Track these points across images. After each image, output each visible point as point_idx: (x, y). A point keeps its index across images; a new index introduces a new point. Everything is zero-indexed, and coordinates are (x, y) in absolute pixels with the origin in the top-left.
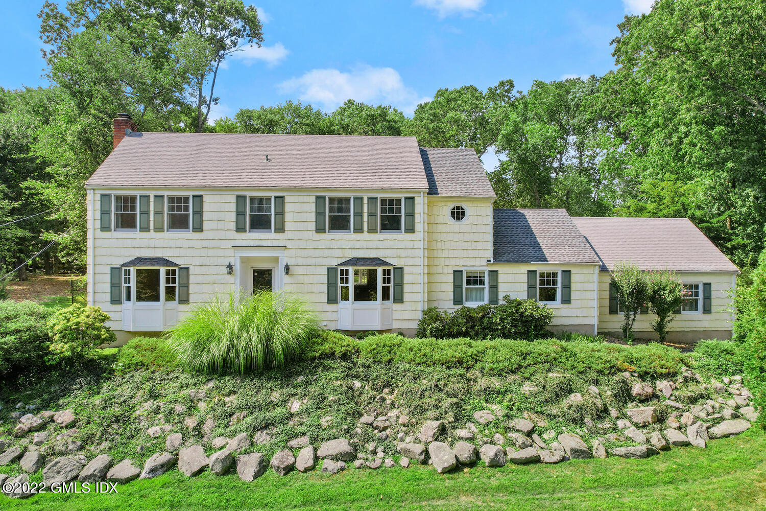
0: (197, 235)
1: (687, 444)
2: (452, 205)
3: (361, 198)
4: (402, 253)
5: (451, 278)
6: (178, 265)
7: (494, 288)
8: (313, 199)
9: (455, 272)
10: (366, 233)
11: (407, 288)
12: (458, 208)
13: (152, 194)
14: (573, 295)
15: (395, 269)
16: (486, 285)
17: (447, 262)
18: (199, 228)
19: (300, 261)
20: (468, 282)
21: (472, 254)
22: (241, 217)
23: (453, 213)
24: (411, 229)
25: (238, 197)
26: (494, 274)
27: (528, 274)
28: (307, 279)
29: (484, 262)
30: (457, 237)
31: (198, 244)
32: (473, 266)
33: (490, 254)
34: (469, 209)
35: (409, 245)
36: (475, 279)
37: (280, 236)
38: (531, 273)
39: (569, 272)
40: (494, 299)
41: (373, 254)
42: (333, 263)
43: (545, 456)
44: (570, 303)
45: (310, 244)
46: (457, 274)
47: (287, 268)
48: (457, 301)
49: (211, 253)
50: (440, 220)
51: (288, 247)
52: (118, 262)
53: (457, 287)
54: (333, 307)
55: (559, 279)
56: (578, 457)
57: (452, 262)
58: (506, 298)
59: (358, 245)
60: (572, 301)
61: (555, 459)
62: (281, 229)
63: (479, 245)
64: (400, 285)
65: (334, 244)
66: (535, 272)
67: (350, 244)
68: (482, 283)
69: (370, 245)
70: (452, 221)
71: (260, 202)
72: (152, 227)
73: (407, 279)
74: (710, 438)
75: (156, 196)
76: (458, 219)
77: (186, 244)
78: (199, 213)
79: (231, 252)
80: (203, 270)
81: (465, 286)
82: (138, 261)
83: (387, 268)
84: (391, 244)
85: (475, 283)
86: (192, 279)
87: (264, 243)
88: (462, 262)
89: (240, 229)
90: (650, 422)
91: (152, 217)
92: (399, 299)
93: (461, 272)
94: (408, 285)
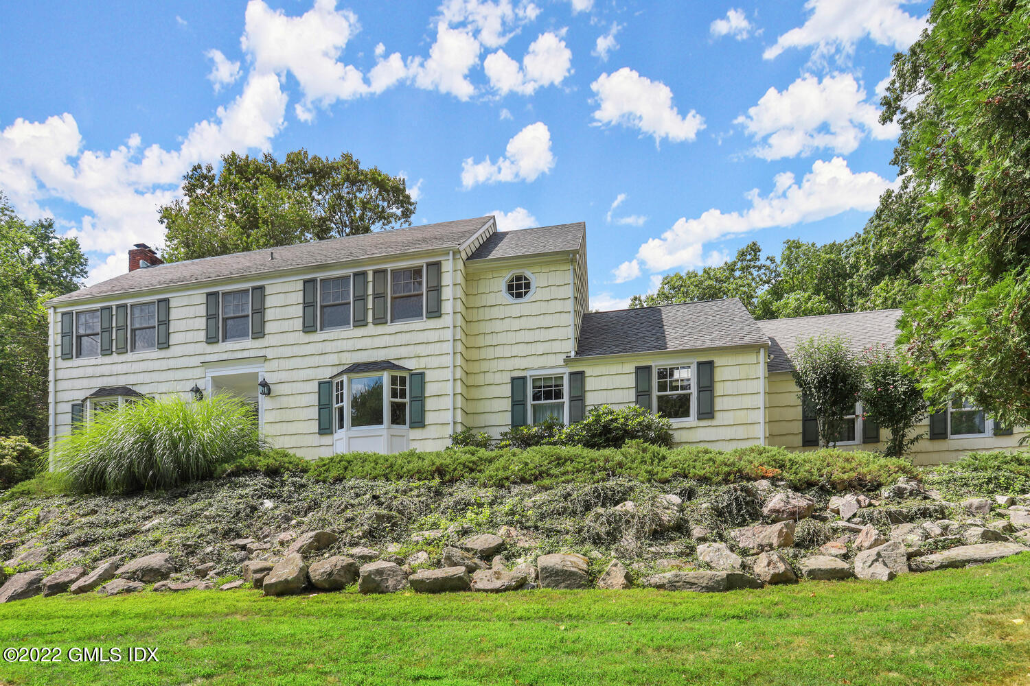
0: (163, 353)
2: (508, 275)
3: (364, 274)
4: (420, 350)
5: (507, 390)
7: (578, 399)
8: (300, 286)
9: (513, 379)
10: (371, 325)
11: (430, 404)
12: (519, 278)
14: (719, 404)
15: (412, 375)
16: (566, 399)
17: (501, 365)
18: (165, 344)
19: (283, 376)
20: (536, 397)
21: (540, 348)
23: (510, 288)
24: (436, 313)
25: (208, 295)
26: (578, 378)
27: (636, 373)
28: (292, 402)
29: (560, 360)
30: (516, 324)
31: (164, 364)
32: (544, 368)
33: (570, 347)
34: (538, 279)
35: (433, 336)
36: (549, 390)
37: (258, 343)
38: (643, 371)
39: (711, 363)
40: (577, 418)
41: (380, 356)
42: (326, 374)
44: (712, 417)
45: (296, 350)
46: (518, 383)
47: (265, 389)
50: (490, 300)
51: (268, 357)
52: (81, 396)
53: (518, 405)
54: (326, 440)
56: (557, 586)
57: (509, 364)
59: (360, 344)
60: (718, 415)
62: (260, 333)
63: (552, 334)
64: (420, 399)
65: (329, 347)
66: (649, 368)
67: (349, 345)
68: (559, 395)
70: (510, 299)
71: (236, 298)
73: (430, 389)
74: (911, 569)
75: (118, 307)
76: (519, 295)
78: (165, 323)
81: (530, 402)
82: (98, 392)
83: (398, 374)
84: (405, 338)
85: (548, 396)
87: (239, 355)
88: (525, 363)
89: (211, 338)
90: (775, 545)
91: (114, 335)
92: (419, 423)
93: (524, 378)
94: (431, 398)
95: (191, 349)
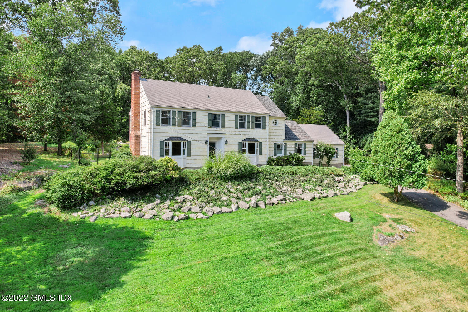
0: (194, 128)
1: (353, 191)
2: (274, 120)
3: (249, 116)
4: (261, 137)
5: (273, 146)
6: (186, 141)
7: (285, 149)
8: (234, 116)
10: (251, 129)
11: (263, 150)
13: (177, 110)
14: (307, 152)
17: (272, 140)
18: (194, 126)
19: (230, 139)
20: (278, 148)
22: (210, 121)
23: (274, 123)
24: (264, 128)
25: (209, 113)
26: (285, 145)
28: (232, 146)
29: (283, 141)
30: (275, 131)
31: (194, 132)
32: (280, 142)
33: (284, 138)
34: (278, 121)
35: (264, 134)
36: (280, 146)
37: (223, 129)
38: (296, 144)
39: (305, 144)
40: (285, 154)
42: (241, 140)
43: (329, 195)
44: (306, 154)
45: (233, 133)
46: (275, 144)
47: (226, 142)
48: (275, 154)
49: (199, 135)
50: (271, 125)
51: (226, 134)
52: (163, 139)
53: (275, 149)
55: (303, 146)
56: (335, 195)
57: (274, 140)
58: (290, 153)
59: (248, 133)
61: (331, 196)
62: (223, 127)
63: (279, 137)
64: (261, 148)
65: (241, 133)
67: (246, 133)
68: (282, 148)
69: (252, 133)
70: (274, 125)
71: (216, 116)
72: (177, 124)
73: (263, 146)
75: (178, 112)
77: (190, 132)
78: (195, 119)
79: (206, 135)
80: (196, 142)
82: (171, 139)
83: (258, 142)
84: (258, 133)
85: (280, 148)
86: (192, 146)
87: (218, 132)
88: (276, 140)
89: (209, 126)
91: (177, 120)
92: (261, 154)
94: (263, 148)
95: (204, 128)
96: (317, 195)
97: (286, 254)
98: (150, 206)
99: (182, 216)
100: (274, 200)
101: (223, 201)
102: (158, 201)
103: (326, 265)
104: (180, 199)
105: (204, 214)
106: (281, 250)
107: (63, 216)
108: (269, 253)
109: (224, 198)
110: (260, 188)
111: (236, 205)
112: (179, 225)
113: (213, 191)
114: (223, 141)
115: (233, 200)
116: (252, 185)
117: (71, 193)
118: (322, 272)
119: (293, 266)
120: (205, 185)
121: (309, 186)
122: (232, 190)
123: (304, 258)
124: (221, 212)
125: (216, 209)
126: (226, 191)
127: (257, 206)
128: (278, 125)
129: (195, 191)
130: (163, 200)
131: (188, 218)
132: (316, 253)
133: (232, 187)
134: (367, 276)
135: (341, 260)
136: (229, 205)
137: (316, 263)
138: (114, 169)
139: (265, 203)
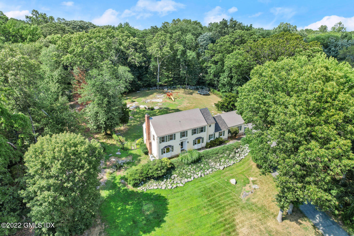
1: (243, 159)
3: (198, 128)
4: (204, 135)
6: (172, 146)
8: (191, 130)
13: (168, 135)
15: (203, 138)
22: (181, 136)
24: (205, 131)
28: (190, 143)
29: (213, 133)
33: (214, 131)
38: (219, 133)
39: (224, 130)
40: (214, 138)
43: (231, 165)
44: (224, 136)
45: (191, 137)
47: (188, 142)
49: (177, 142)
51: (188, 139)
52: (162, 148)
54: (194, 146)
62: (187, 136)
65: (194, 137)
68: (213, 136)
69: (199, 135)
70: (209, 127)
72: (168, 141)
77: (173, 142)
79: (179, 142)
80: (176, 145)
82: (165, 147)
86: (174, 147)
87: (184, 139)
88: (210, 133)
89: (181, 138)
91: (168, 139)
92: (203, 142)
95: (178, 139)
96: (226, 166)
97: (210, 205)
98: (163, 182)
99: (175, 186)
100: (208, 172)
101: (188, 175)
102: (165, 180)
103: (222, 210)
104: (173, 177)
105: (182, 184)
106: (209, 203)
107: (135, 189)
108: (205, 205)
109: (189, 174)
110: (202, 166)
111: (193, 177)
112: (174, 191)
113: (184, 171)
114: (186, 142)
115: (192, 175)
116: (199, 165)
117: (136, 182)
118: (220, 213)
119: (212, 211)
120: (181, 168)
121: (223, 160)
122: (191, 169)
123: (216, 207)
124: (188, 182)
125: (186, 180)
126: (189, 170)
127: (201, 176)
128: (211, 127)
129: (177, 172)
130: (167, 179)
131: (177, 187)
132: (219, 204)
133: (192, 168)
134: (233, 214)
135: (227, 207)
136: (190, 177)
137: (219, 209)
138: (148, 170)
139: (204, 174)
